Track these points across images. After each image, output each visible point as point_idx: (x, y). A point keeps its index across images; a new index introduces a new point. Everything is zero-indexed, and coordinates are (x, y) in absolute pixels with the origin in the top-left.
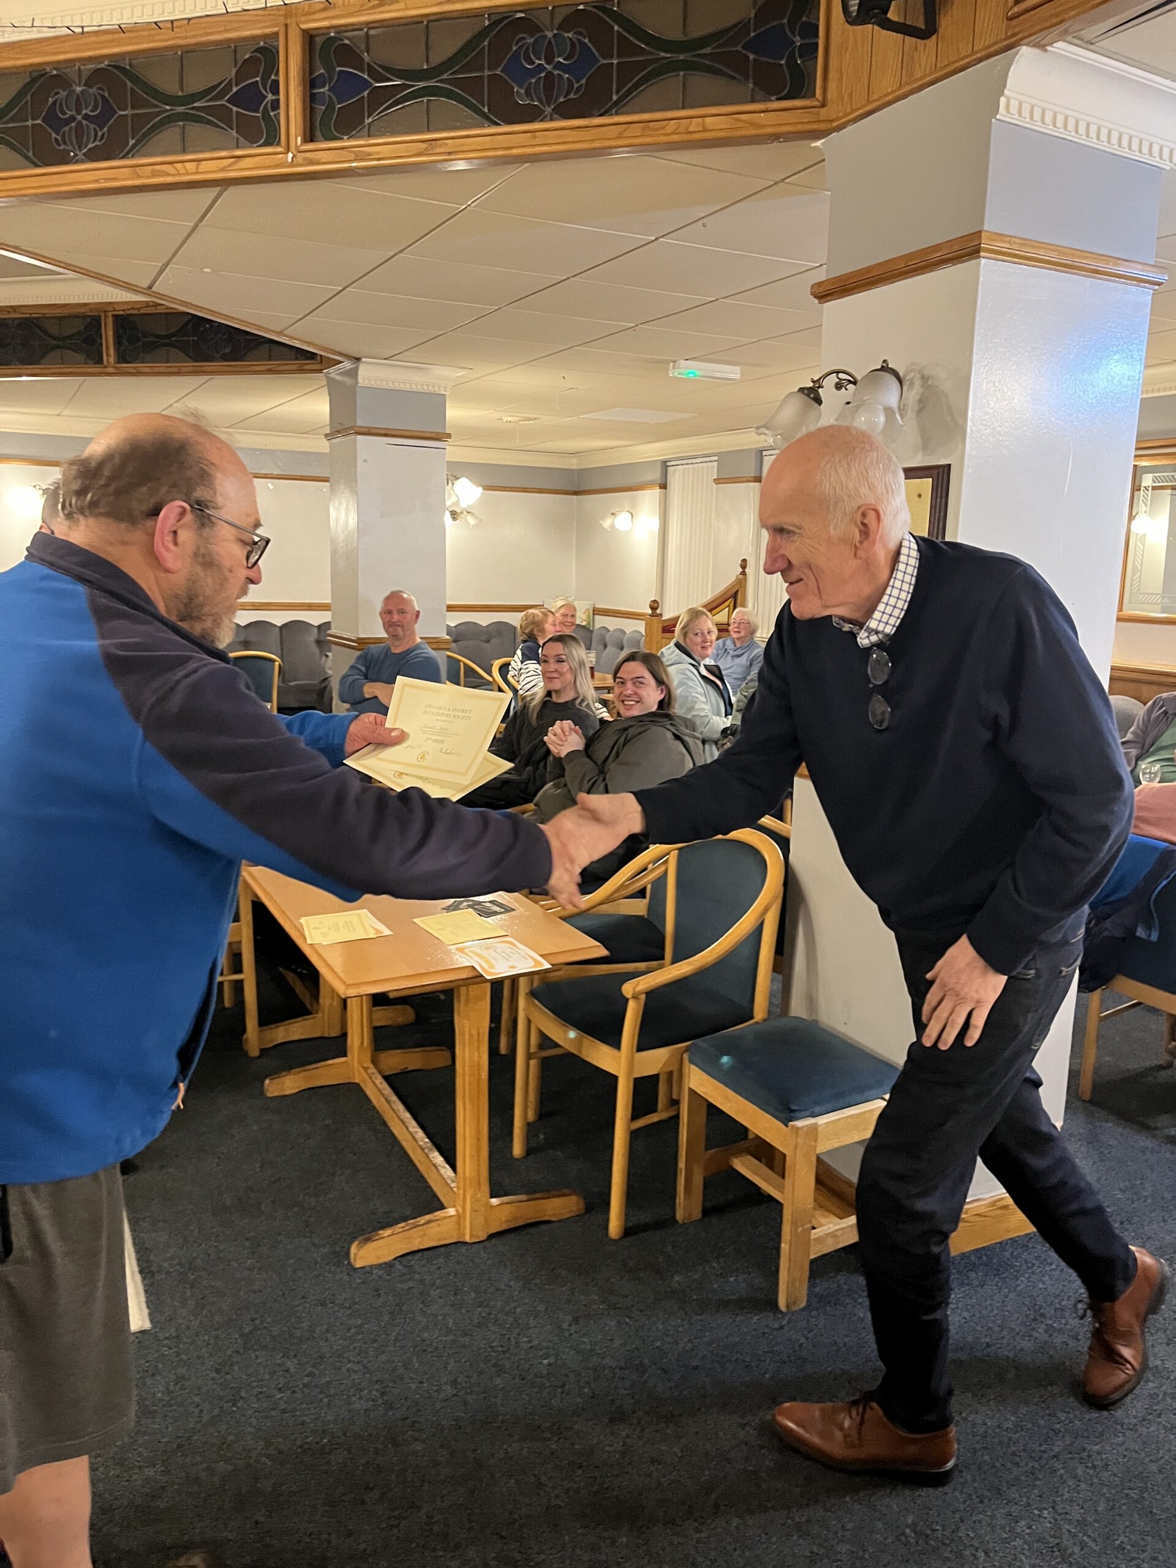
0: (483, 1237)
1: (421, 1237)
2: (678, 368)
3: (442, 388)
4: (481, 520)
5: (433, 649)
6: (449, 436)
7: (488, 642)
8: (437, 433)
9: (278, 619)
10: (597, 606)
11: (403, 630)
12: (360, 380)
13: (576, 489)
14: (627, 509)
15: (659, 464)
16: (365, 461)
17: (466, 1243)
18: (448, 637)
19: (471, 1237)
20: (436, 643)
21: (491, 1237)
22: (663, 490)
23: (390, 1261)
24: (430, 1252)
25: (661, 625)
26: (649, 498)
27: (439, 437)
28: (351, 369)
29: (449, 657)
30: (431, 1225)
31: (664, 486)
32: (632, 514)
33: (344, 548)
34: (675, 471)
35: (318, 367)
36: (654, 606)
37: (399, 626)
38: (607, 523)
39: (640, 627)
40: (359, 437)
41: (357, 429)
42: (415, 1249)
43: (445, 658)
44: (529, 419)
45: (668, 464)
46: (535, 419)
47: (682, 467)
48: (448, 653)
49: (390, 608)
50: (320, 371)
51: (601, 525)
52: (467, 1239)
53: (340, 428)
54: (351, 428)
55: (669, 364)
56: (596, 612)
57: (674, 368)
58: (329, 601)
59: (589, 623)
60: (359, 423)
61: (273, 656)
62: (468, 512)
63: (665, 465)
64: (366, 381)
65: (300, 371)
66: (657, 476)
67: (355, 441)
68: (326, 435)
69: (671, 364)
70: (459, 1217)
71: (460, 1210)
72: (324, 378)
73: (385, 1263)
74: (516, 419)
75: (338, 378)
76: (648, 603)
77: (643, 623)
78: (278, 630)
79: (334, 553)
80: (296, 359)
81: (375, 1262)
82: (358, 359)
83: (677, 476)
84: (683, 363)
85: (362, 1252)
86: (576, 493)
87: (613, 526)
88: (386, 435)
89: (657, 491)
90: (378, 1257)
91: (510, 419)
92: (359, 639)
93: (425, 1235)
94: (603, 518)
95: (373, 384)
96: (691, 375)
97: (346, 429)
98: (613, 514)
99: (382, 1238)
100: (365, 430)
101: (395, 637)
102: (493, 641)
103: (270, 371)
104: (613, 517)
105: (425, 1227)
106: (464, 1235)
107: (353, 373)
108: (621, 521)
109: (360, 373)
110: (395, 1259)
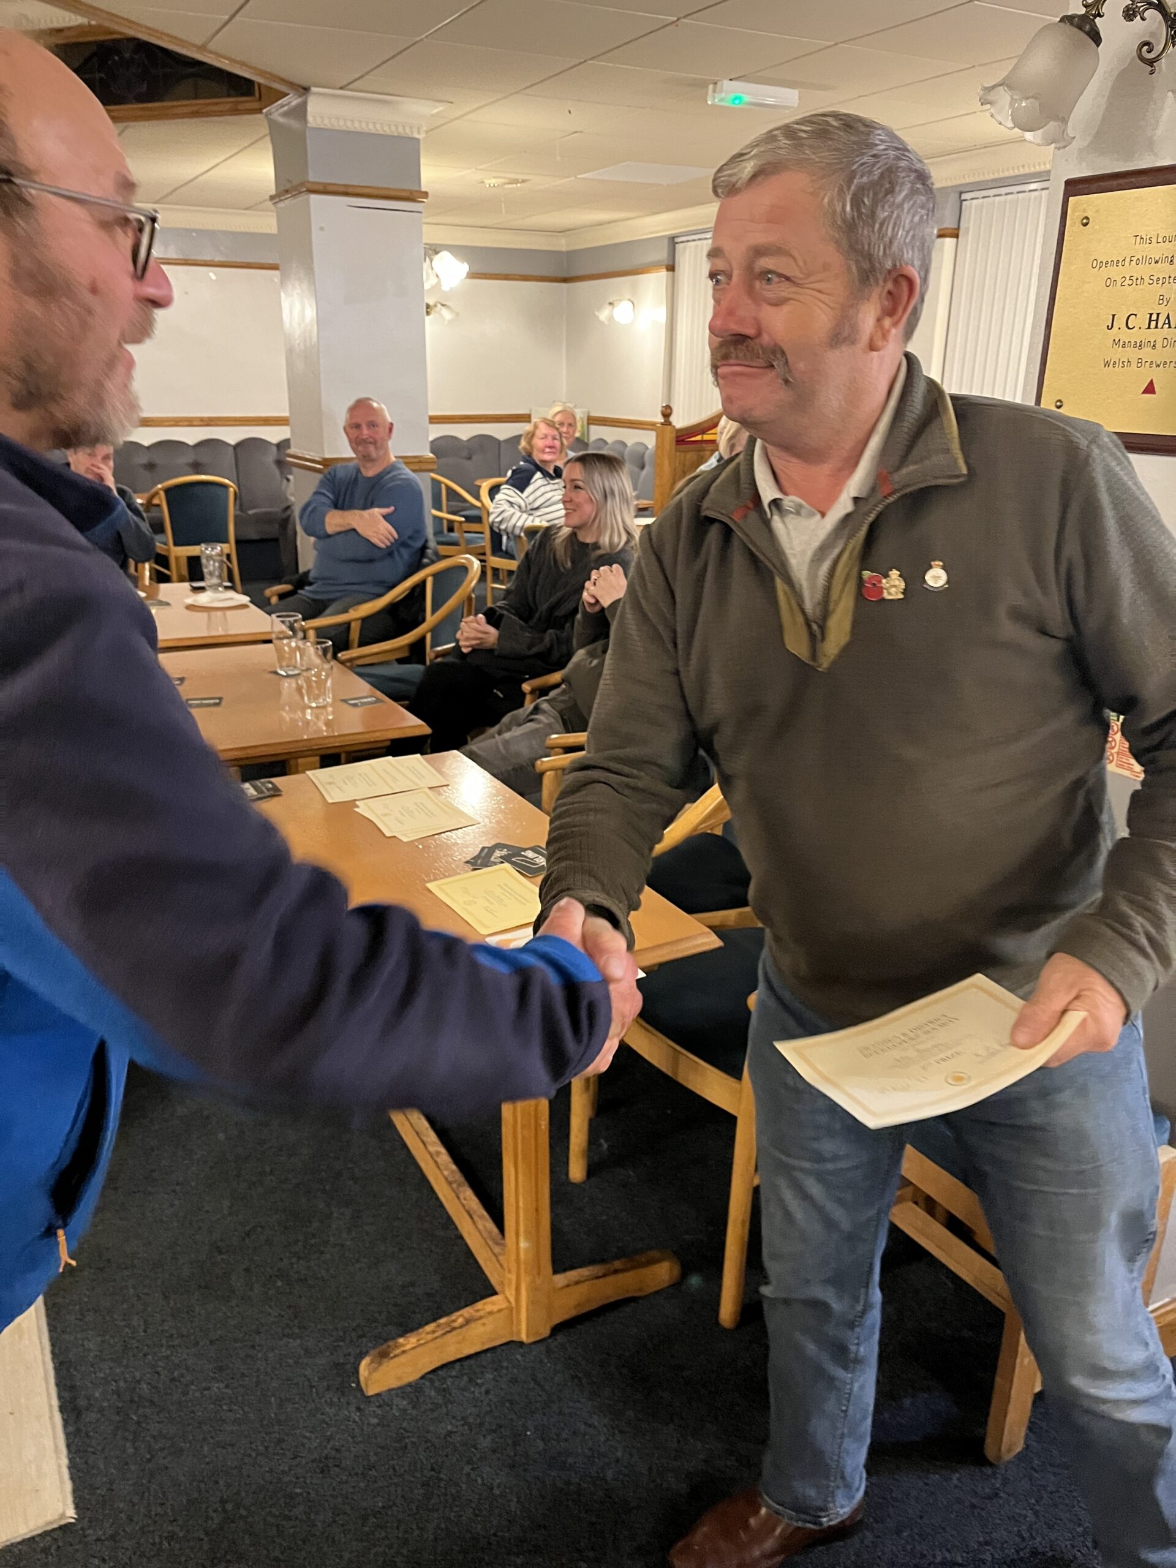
0: (546, 1332)
1: (459, 1343)
2: (721, 91)
3: (415, 130)
4: (458, 314)
5: (414, 471)
6: (425, 195)
7: (470, 458)
8: (411, 192)
9: (232, 436)
10: (593, 414)
11: (376, 448)
12: (310, 118)
13: (565, 275)
14: (628, 297)
15: (666, 241)
16: (322, 229)
17: (521, 1344)
18: (431, 455)
19: (528, 1336)
20: (417, 463)
21: (556, 1329)
22: (670, 273)
23: (417, 1382)
24: (472, 1362)
25: (674, 435)
26: (655, 282)
27: (414, 196)
28: (298, 106)
29: (433, 480)
30: (473, 1325)
31: (671, 268)
32: (633, 303)
33: (302, 345)
34: (685, 248)
35: (256, 105)
36: (667, 413)
37: (370, 443)
38: (603, 315)
39: (649, 440)
40: (313, 197)
41: (309, 186)
42: (452, 1359)
43: (429, 482)
44: (516, 181)
45: (677, 240)
46: (523, 181)
47: (693, 243)
48: (433, 475)
49: (359, 420)
50: (259, 111)
51: (598, 317)
52: (524, 1338)
53: (288, 186)
54: (302, 184)
55: (707, 87)
56: (592, 421)
57: (714, 91)
58: (286, 414)
59: (583, 434)
60: (312, 177)
61: (227, 481)
62: (443, 305)
63: (673, 241)
64: (319, 120)
65: (235, 111)
66: (663, 255)
67: (308, 201)
68: (272, 198)
69: (711, 87)
70: (511, 1312)
71: (512, 1300)
72: (266, 123)
73: (410, 1385)
74: (503, 181)
75: (281, 120)
76: (660, 409)
77: (654, 434)
78: (231, 450)
79: (290, 352)
80: (229, 96)
81: (395, 1384)
82: (306, 90)
83: (687, 254)
84: (726, 82)
85: (376, 1375)
86: (565, 280)
87: (611, 318)
88: (346, 194)
89: (663, 274)
90: (399, 1378)
91: (493, 181)
92: (326, 460)
93: (464, 1338)
94: (600, 308)
95: (327, 124)
96: (737, 102)
97: (295, 188)
98: (610, 304)
99: (404, 1352)
100: (321, 188)
101: (367, 458)
102: (474, 457)
103: (195, 114)
104: (610, 307)
105: (465, 1329)
106: (519, 1332)
107: (300, 112)
108: (622, 313)
109: (309, 109)
110: (423, 1377)
